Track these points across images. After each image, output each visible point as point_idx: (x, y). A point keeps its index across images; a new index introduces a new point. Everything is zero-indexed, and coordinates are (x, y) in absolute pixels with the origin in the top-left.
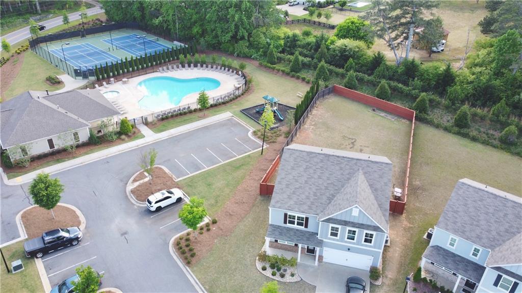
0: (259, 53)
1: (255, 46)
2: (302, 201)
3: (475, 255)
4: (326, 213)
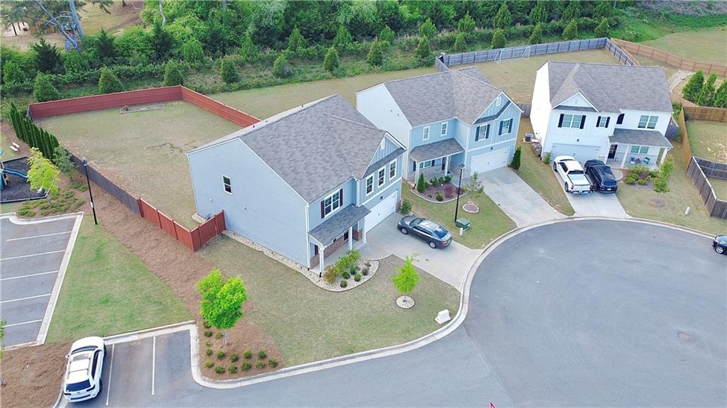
2: (325, 176)
3: (444, 133)
4: (358, 167)
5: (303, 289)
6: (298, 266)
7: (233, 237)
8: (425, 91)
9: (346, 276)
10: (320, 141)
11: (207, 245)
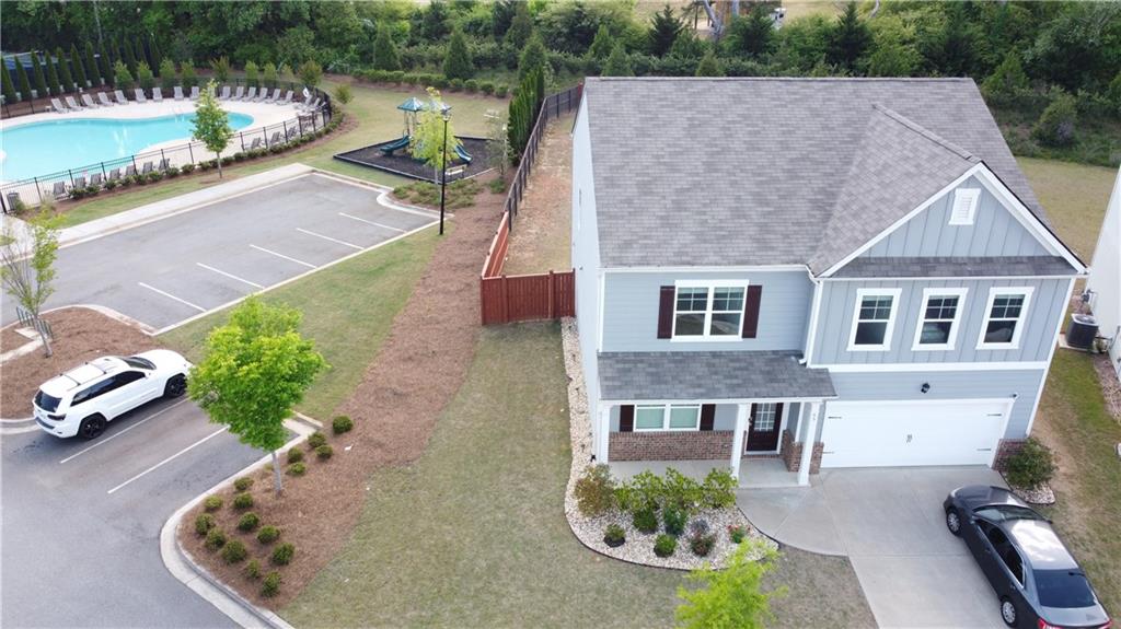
0: (347, 56)
1: (334, 40)
2: (721, 229)
5: (532, 490)
6: (587, 440)
7: (565, 333)
9: (645, 524)
10: (792, 155)
11: (515, 325)
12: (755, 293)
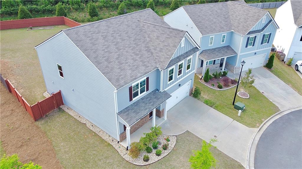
2: (134, 66)
3: (223, 41)
4: (162, 60)
5: (112, 161)
6: (110, 138)
7: (67, 111)
8: (210, 13)
9: (149, 150)
10: (133, 39)
11: (47, 116)
12: (148, 79)
